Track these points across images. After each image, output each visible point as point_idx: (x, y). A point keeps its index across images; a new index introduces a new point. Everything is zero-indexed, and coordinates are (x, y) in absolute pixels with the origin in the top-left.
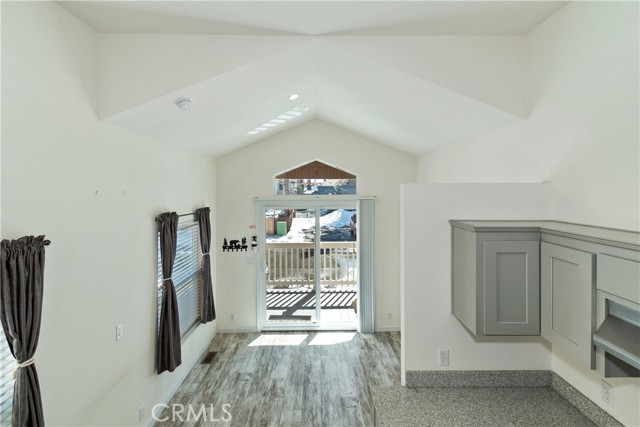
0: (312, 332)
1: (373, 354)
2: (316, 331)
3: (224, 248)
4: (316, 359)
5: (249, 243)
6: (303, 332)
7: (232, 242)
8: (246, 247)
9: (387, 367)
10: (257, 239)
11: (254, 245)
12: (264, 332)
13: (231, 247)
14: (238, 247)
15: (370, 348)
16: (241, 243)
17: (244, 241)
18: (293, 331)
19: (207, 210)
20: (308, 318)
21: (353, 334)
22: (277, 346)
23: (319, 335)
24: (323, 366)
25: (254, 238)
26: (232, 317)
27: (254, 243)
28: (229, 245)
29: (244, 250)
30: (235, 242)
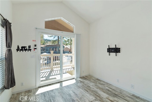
0: (60, 82)
1: (86, 83)
2: (61, 82)
3: (18, 50)
4: (69, 91)
5: (32, 48)
6: (56, 83)
7: (22, 47)
8: (30, 50)
9: (93, 86)
10: (37, 46)
11: (35, 49)
12: (40, 87)
13: (22, 50)
14: (26, 50)
15: (83, 82)
16: (28, 48)
17: (29, 47)
18: (53, 84)
20: (55, 78)
21: (74, 80)
22: (49, 91)
23: (63, 83)
24: (74, 93)
25: (35, 45)
27: (35, 47)
28: (20, 48)
29: (29, 51)
30: (24, 47)
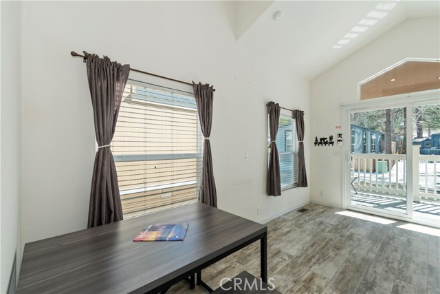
3: (316, 143)
4: (401, 236)
5: (335, 140)
6: (390, 218)
7: (321, 139)
8: (332, 143)
10: (343, 136)
11: (339, 141)
12: (347, 210)
13: (320, 143)
14: (326, 143)
16: (328, 140)
17: (331, 138)
19: (302, 113)
24: (409, 242)
25: (340, 135)
26: (322, 194)
27: (340, 139)
28: (319, 141)
29: (331, 145)
30: (324, 139)
